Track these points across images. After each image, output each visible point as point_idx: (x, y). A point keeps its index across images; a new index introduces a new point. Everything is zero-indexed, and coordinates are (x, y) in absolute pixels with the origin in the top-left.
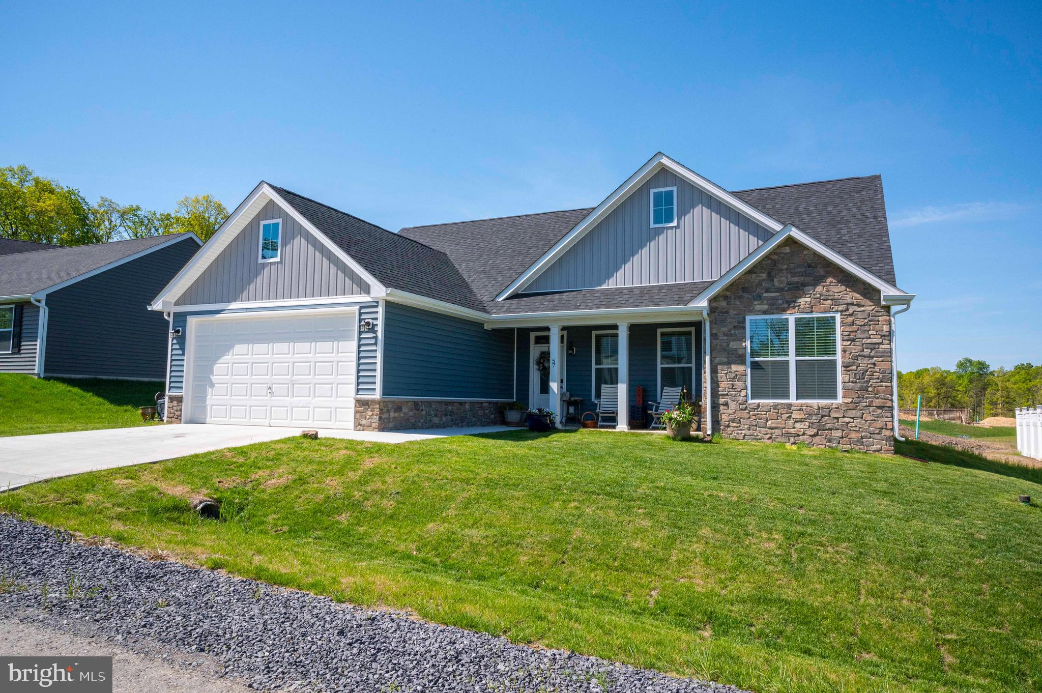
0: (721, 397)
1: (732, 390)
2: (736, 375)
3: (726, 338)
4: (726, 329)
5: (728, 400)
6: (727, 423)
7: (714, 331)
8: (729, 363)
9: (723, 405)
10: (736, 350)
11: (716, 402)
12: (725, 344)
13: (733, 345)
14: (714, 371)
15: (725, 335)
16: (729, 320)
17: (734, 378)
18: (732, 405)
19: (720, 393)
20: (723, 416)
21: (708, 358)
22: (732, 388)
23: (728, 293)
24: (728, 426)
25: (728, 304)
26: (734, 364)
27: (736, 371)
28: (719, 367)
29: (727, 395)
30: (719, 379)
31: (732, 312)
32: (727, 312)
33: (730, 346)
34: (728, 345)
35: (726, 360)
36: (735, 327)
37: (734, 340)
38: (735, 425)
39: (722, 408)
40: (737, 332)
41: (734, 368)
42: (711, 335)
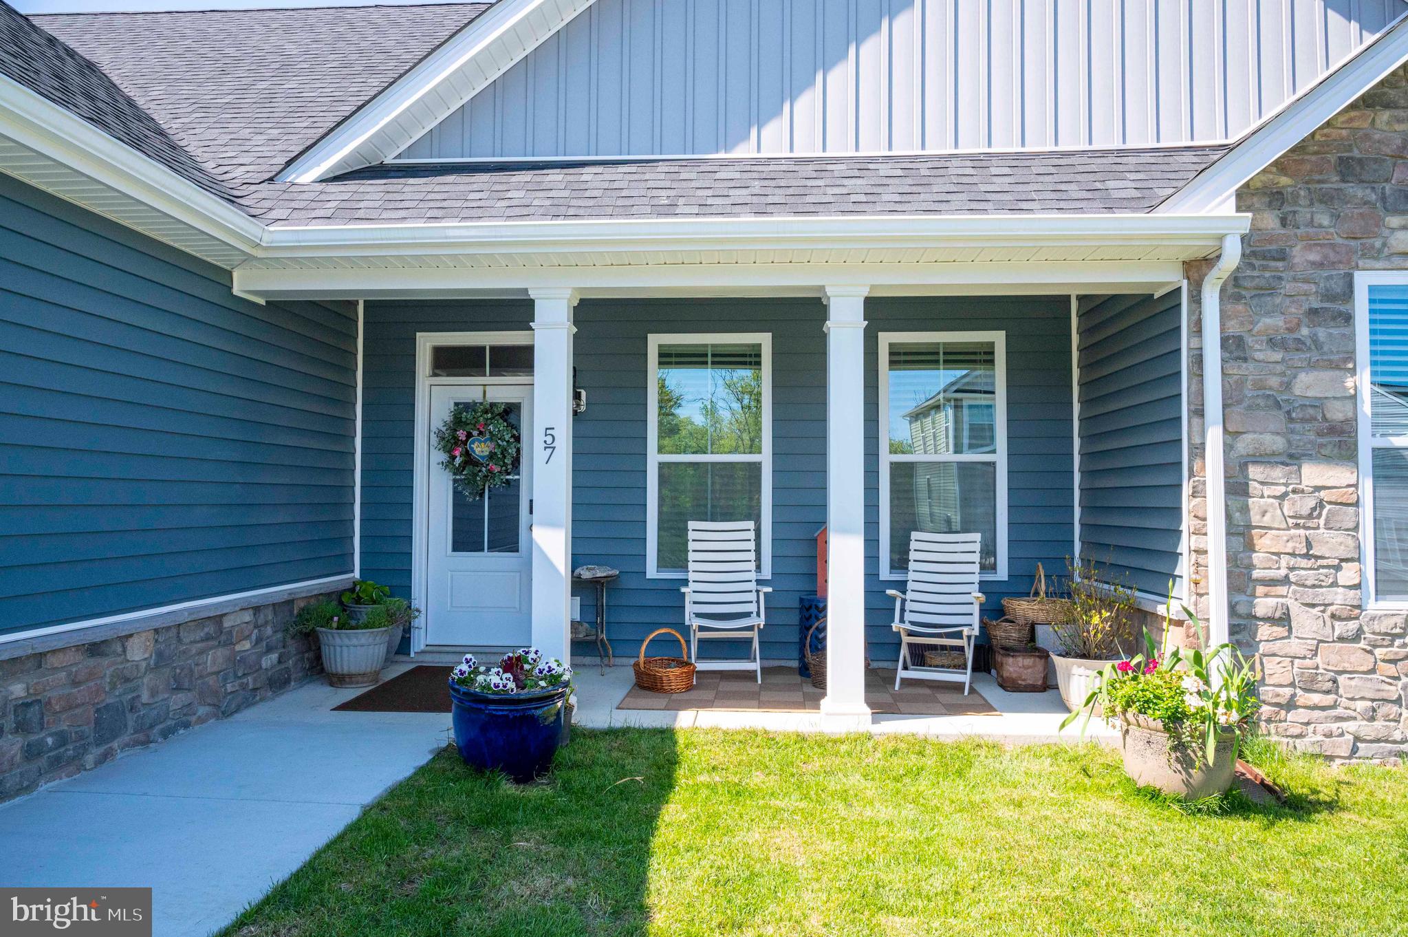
0: (1260, 590)
1: (1304, 563)
2: (1321, 504)
3: (1278, 356)
4: (1275, 322)
5: (1289, 602)
6: (1288, 691)
7: (1234, 328)
8: (1292, 458)
9: (1271, 620)
10: (1318, 404)
11: (1242, 609)
12: (1274, 381)
13: (1309, 384)
14: (1237, 488)
15: (1272, 343)
16: (1289, 287)
17: (1310, 516)
18: (1307, 623)
19: (1256, 574)
20: (1271, 665)
21: (1214, 438)
22: (1307, 556)
23: (1284, 180)
24: (1291, 705)
25: (1284, 222)
26: (1310, 457)
27: (1318, 489)
28: (1254, 472)
29: (1286, 581)
30: (1255, 519)
31: (1301, 256)
32: (1282, 256)
33: (1298, 390)
34: (1288, 386)
35: (1279, 443)
36: (1313, 312)
37: (1312, 366)
38: (1316, 698)
39: (1264, 631)
40: (1322, 333)
41: (1312, 474)
42: (1224, 341)
